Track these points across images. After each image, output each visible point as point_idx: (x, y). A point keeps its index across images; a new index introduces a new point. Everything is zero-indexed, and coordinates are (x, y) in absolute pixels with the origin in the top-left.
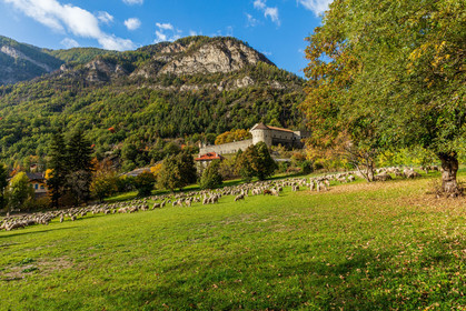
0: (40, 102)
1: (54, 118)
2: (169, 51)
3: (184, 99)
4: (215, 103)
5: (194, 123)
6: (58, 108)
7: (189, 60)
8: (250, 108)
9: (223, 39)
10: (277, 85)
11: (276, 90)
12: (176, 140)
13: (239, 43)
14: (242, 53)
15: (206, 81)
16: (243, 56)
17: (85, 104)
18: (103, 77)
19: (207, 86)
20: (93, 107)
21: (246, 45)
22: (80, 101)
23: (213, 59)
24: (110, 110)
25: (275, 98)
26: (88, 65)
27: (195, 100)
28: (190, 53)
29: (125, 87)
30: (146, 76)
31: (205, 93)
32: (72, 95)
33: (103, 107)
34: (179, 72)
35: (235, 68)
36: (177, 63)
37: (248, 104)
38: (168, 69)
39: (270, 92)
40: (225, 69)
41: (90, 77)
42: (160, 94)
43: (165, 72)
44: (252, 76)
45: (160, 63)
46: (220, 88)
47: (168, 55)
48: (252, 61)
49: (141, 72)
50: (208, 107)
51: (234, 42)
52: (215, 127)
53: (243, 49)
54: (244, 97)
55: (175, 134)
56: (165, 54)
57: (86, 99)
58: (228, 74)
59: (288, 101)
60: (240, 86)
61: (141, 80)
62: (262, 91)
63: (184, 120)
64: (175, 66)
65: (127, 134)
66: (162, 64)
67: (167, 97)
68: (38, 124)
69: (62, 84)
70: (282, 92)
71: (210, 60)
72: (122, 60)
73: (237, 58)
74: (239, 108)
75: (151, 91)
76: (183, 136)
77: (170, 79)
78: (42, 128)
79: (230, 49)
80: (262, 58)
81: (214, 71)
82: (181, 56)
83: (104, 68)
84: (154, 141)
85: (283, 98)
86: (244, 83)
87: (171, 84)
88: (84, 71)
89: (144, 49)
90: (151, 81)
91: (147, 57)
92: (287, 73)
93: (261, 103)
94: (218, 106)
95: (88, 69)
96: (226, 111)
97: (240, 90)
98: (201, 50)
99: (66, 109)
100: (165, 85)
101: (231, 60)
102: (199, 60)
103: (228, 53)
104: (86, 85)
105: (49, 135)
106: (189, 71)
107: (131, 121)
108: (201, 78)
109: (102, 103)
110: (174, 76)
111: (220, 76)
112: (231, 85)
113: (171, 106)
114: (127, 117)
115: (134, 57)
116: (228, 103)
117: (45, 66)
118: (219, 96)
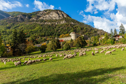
0: (4, 26)
1: (8, 30)
2: (41, 13)
3: (46, 26)
4: (55, 28)
5: (50, 33)
6: (9, 28)
7: (47, 16)
8: (65, 29)
9: (57, 10)
10: (72, 23)
11: (72, 25)
12: (45, 38)
13: (62, 11)
14: (62, 14)
15: (52, 22)
17: (17, 27)
18: (22, 20)
19: (53, 23)
20: (19, 28)
21: (63, 12)
22: (16, 26)
23: (54, 16)
24: (25, 29)
25: (72, 27)
26: (18, 16)
27: (49, 27)
28: (48, 14)
29: (29, 23)
30: (35, 20)
31: (52, 25)
32: (13, 24)
33: (23, 28)
34: (44, 19)
35: (60, 18)
36: (44, 16)
37: (65, 28)
38: (42, 18)
39: (71, 25)
40: (58, 18)
41: (19, 20)
42: (39, 25)
43: (40, 19)
44: (65, 20)
45: (39, 16)
46: (56, 24)
47: (41, 14)
48: (65, 16)
49: (34, 19)
50: (53, 29)
51: (60, 11)
52: (56, 34)
53: (63, 13)
54: (63, 26)
55: (44, 36)
56: (40, 14)
57: (18, 25)
58: (58, 20)
59: (76, 28)
60: (62, 23)
61: (33, 21)
62: (68, 25)
63: (47, 32)
64: (43, 17)
65: (30, 35)
66: (40, 17)
67: (41, 25)
68: (3, 32)
69: (10, 21)
70: (74, 25)
71: (53, 16)
72: (28, 15)
73: (61, 15)
74: (62, 29)
75: (36, 24)
76: (47, 36)
77: (42, 21)
78: (4, 33)
79: (59, 13)
80: (68, 16)
81: (55, 19)
82: (45, 14)
83: (23, 17)
84: (38, 37)
85: (74, 27)
86: (63, 22)
87: (42, 22)
88: (17, 18)
89: (34, 13)
90: (36, 21)
91: (35, 15)
92: (75, 20)
93: (68, 28)
94: (56, 28)
95: (18, 17)
96: (58, 30)
97: (62, 24)
98: (51, 13)
99: (11, 28)
100: (41, 22)
101: (59, 16)
102: (50, 16)
103: (59, 14)
104: (17, 21)
105: (7, 35)
106: (47, 19)
107: (31, 32)
108: (51, 21)
109: (22, 27)
110: (43, 20)
111: (56, 20)
112: (60, 23)
113: (43, 28)
114: (30, 31)
115: (31, 15)
116: (59, 28)
117: (5, 16)
118: (56, 26)
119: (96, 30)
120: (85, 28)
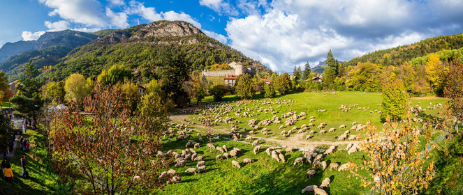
0: (92, 52)
1: (100, 58)
2: (149, 27)
3: (162, 48)
4: (179, 50)
6: (100, 54)
7: (162, 31)
9: (180, 22)
10: (211, 45)
11: (211, 47)
14: (190, 29)
15: (172, 40)
16: (191, 30)
17: (111, 52)
18: (117, 40)
19: (173, 42)
20: (115, 52)
21: (192, 25)
22: (109, 50)
23: (175, 30)
24: (125, 53)
25: (211, 50)
26: (110, 35)
28: (162, 27)
29: (129, 43)
30: (139, 38)
31: (172, 45)
32: (105, 48)
34: (156, 35)
35: (187, 35)
36: (155, 32)
37: (198, 52)
38: (150, 34)
39: (208, 47)
40: (181, 35)
41: (111, 40)
42: (148, 46)
44: (197, 39)
45: (144, 32)
46: (180, 44)
47: (149, 29)
48: (196, 32)
49: (136, 36)
51: (186, 23)
53: (191, 27)
54: (195, 49)
57: (111, 49)
58: (183, 37)
59: (217, 53)
60: (191, 43)
61: (136, 39)
62: (204, 47)
65: (138, 64)
66: (146, 32)
67: (152, 47)
68: (94, 61)
69: (100, 45)
70: (214, 48)
71: (173, 30)
72: (125, 32)
73: (188, 30)
74: (193, 54)
75: (143, 44)
77: (152, 39)
79: (184, 26)
80: (200, 31)
81: (175, 35)
82: (156, 29)
83: (117, 36)
84: (154, 68)
85: (215, 51)
86: (193, 42)
87: (153, 41)
88: (108, 38)
89: (134, 27)
90: (142, 40)
91: (137, 30)
92: (214, 40)
93: (205, 52)
95: (110, 37)
96: (186, 54)
97: (192, 45)
98: (168, 26)
99: (103, 54)
100: (149, 41)
101: (184, 31)
102: (167, 30)
103: (183, 28)
104: (110, 43)
106: (162, 36)
107: (137, 58)
108: (169, 39)
109: (119, 50)
110: (153, 38)
111: (179, 38)
112: (186, 42)
113: (156, 51)
114: (135, 56)
115: (130, 30)
116: (187, 51)
117: (90, 39)
118: (180, 47)
119: (250, 61)
120: (233, 56)
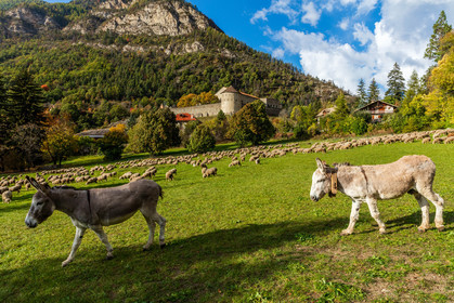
2: (108, 7)
3: (129, 60)
4: (163, 67)
5: (141, 86)
7: (132, 18)
8: (201, 75)
10: (228, 53)
11: (226, 58)
12: (123, 103)
13: (187, 5)
14: (191, 17)
15: (152, 43)
16: (192, 20)
17: (8, 57)
18: (30, 28)
19: (153, 48)
20: (19, 60)
21: (195, 8)
22: (2, 53)
23: (160, 20)
24: (41, 66)
25: (226, 66)
26: (10, 13)
27: (140, 62)
28: (134, 11)
29: (58, 42)
30: (83, 32)
31: (152, 55)
33: (32, 61)
34: (121, 30)
35: (183, 32)
36: (119, 21)
37: (198, 71)
38: (109, 26)
39: (222, 59)
40: (172, 32)
41: (13, 27)
42: (100, 53)
43: (105, 29)
44: (202, 41)
45: (98, 19)
46: (168, 52)
47: (108, 11)
48: (201, 26)
49: (76, 27)
50: (155, 71)
51: (182, 3)
52: (164, 92)
53: (192, 12)
54: (194, 63)
55: (120, 97)
56: (104, 9)
57: (10, 52)
58: (175, 38)
59: (239, 71)
60: (189, 51)
61: (76, 35)
62: (212, 58)
63: (130, 82)
64: (117, 24)
65: (64, 93)
66: (101, 20)
67: (109, 56)
70: (233, 61)
71: (156, 21)
72: (53, 11)
73: (185, 21)
74: (189, 74)
75: (89, 48)
76: (130, 99)
77: (111, 38)
79: (178, 11)
80: (211, 24)
81: (160, 33)
82: (123, 13)
83: (30, 18)
84: (97, 102)
85: (233, 68)
86: (193, 48)
87: (112, 43)
88: (6, 20)
89: (78, 3)
90: (89, 38)
91: (83, 12)
92: (237, 42)
93: (212, 71)
94: (166, 70)
95: (10, 18)
96: (175, 76)
97: (190, 55)
98: (146, 9)
100: (105, 43)
101: (179, 23)
102: (144, 19)
103: (176, 16)
104: (8, 35)
107: (68, 79)
108: (147, 39)
109: (30, 57)
110: (115, 35)
111: (167, 39)
112: (179, 49)
113: (113, 67)
114: (62, 75)
115: (67, 10)
116: (177, 68)
118: (167, 59)
119: (310, 83)
120: (271, 75)
